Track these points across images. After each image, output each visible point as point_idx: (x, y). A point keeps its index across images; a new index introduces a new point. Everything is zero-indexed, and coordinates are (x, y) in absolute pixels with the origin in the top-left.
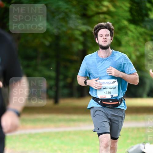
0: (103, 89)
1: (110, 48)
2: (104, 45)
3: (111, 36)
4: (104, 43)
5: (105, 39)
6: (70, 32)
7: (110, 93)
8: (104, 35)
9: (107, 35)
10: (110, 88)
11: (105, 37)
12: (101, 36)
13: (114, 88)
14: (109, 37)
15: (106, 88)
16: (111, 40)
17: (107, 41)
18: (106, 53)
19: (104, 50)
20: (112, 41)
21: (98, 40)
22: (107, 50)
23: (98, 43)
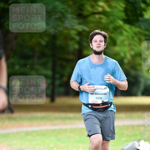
0: (95, 94)
1: (103, 54)
2: (98, 50)
3: (105, 42)
4: (98, 49)
5: (99, 44)
6: (66, 31)
7: (101, 98)
8: (98, 41)
9: (101, 41)
10: (101, 94)
11: (99, 43)
12: (96, 42)
13: (105, 94)
14: (103, 43)
15: (98, 94)
16: (105, 45)
17: (100, 47)
18: (99, 59)
19: (98, 56)
20: (105, 47)
21: (92, 45)
22: (101, 55)
23: (92, 48)
